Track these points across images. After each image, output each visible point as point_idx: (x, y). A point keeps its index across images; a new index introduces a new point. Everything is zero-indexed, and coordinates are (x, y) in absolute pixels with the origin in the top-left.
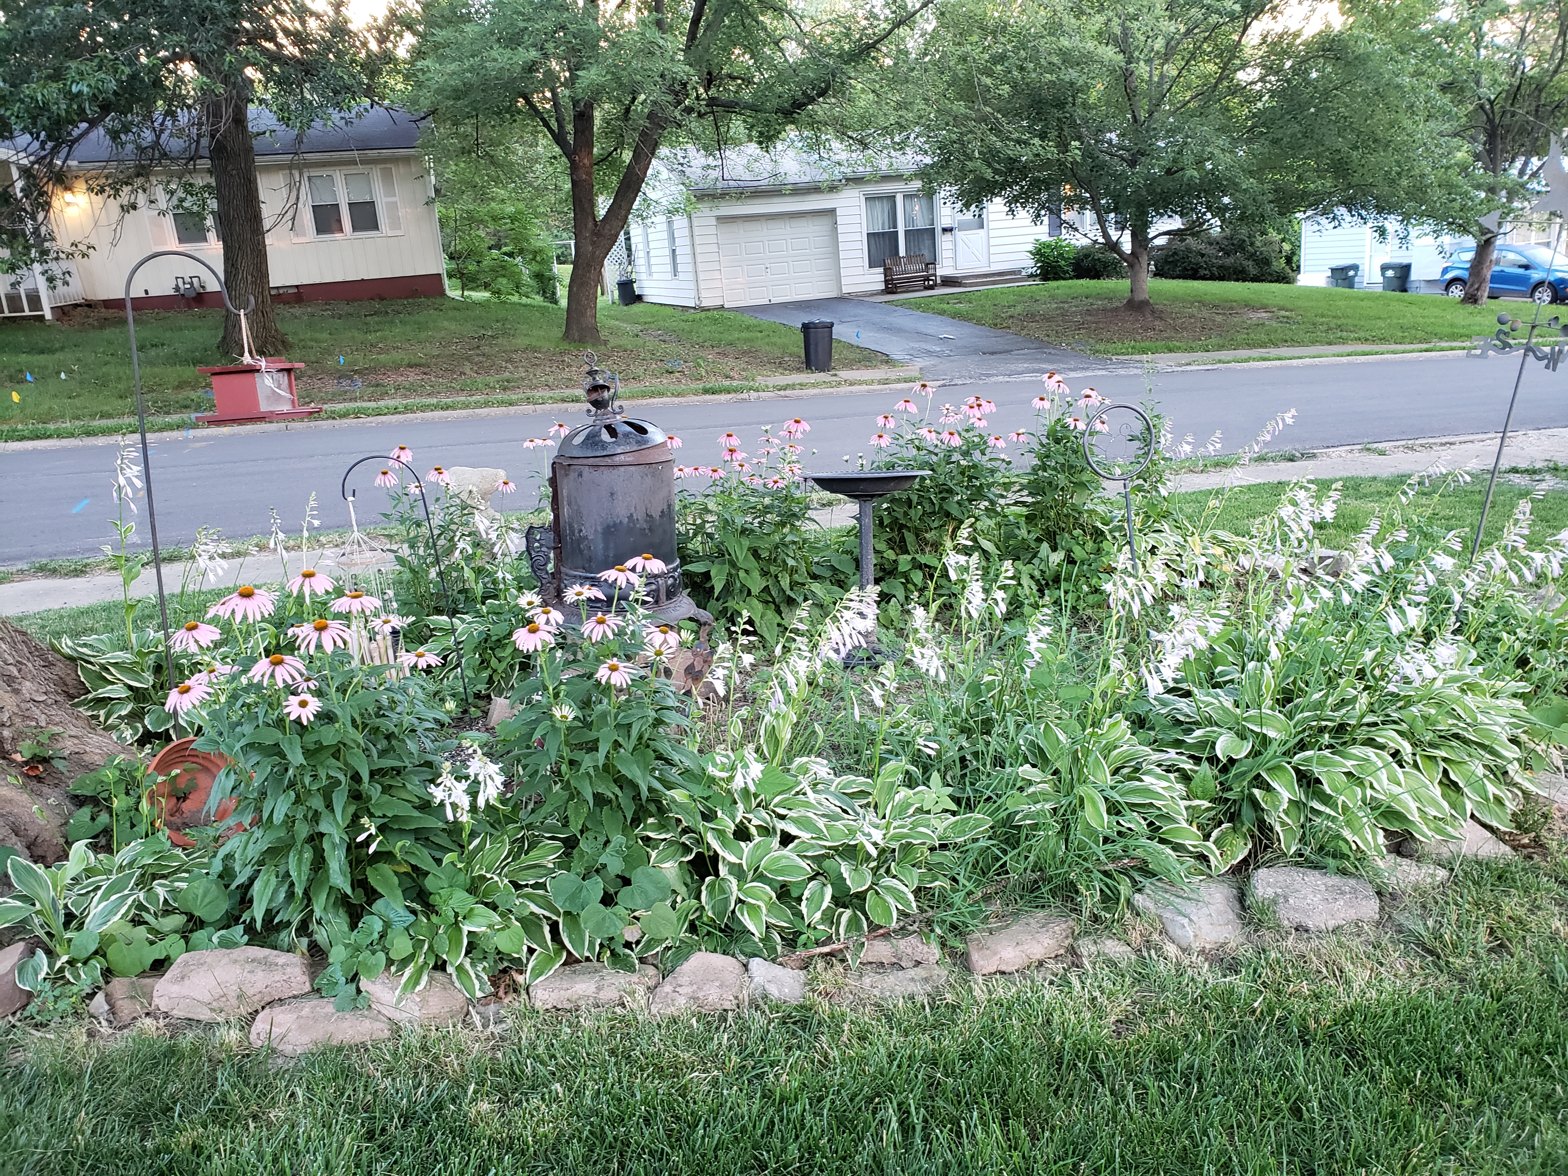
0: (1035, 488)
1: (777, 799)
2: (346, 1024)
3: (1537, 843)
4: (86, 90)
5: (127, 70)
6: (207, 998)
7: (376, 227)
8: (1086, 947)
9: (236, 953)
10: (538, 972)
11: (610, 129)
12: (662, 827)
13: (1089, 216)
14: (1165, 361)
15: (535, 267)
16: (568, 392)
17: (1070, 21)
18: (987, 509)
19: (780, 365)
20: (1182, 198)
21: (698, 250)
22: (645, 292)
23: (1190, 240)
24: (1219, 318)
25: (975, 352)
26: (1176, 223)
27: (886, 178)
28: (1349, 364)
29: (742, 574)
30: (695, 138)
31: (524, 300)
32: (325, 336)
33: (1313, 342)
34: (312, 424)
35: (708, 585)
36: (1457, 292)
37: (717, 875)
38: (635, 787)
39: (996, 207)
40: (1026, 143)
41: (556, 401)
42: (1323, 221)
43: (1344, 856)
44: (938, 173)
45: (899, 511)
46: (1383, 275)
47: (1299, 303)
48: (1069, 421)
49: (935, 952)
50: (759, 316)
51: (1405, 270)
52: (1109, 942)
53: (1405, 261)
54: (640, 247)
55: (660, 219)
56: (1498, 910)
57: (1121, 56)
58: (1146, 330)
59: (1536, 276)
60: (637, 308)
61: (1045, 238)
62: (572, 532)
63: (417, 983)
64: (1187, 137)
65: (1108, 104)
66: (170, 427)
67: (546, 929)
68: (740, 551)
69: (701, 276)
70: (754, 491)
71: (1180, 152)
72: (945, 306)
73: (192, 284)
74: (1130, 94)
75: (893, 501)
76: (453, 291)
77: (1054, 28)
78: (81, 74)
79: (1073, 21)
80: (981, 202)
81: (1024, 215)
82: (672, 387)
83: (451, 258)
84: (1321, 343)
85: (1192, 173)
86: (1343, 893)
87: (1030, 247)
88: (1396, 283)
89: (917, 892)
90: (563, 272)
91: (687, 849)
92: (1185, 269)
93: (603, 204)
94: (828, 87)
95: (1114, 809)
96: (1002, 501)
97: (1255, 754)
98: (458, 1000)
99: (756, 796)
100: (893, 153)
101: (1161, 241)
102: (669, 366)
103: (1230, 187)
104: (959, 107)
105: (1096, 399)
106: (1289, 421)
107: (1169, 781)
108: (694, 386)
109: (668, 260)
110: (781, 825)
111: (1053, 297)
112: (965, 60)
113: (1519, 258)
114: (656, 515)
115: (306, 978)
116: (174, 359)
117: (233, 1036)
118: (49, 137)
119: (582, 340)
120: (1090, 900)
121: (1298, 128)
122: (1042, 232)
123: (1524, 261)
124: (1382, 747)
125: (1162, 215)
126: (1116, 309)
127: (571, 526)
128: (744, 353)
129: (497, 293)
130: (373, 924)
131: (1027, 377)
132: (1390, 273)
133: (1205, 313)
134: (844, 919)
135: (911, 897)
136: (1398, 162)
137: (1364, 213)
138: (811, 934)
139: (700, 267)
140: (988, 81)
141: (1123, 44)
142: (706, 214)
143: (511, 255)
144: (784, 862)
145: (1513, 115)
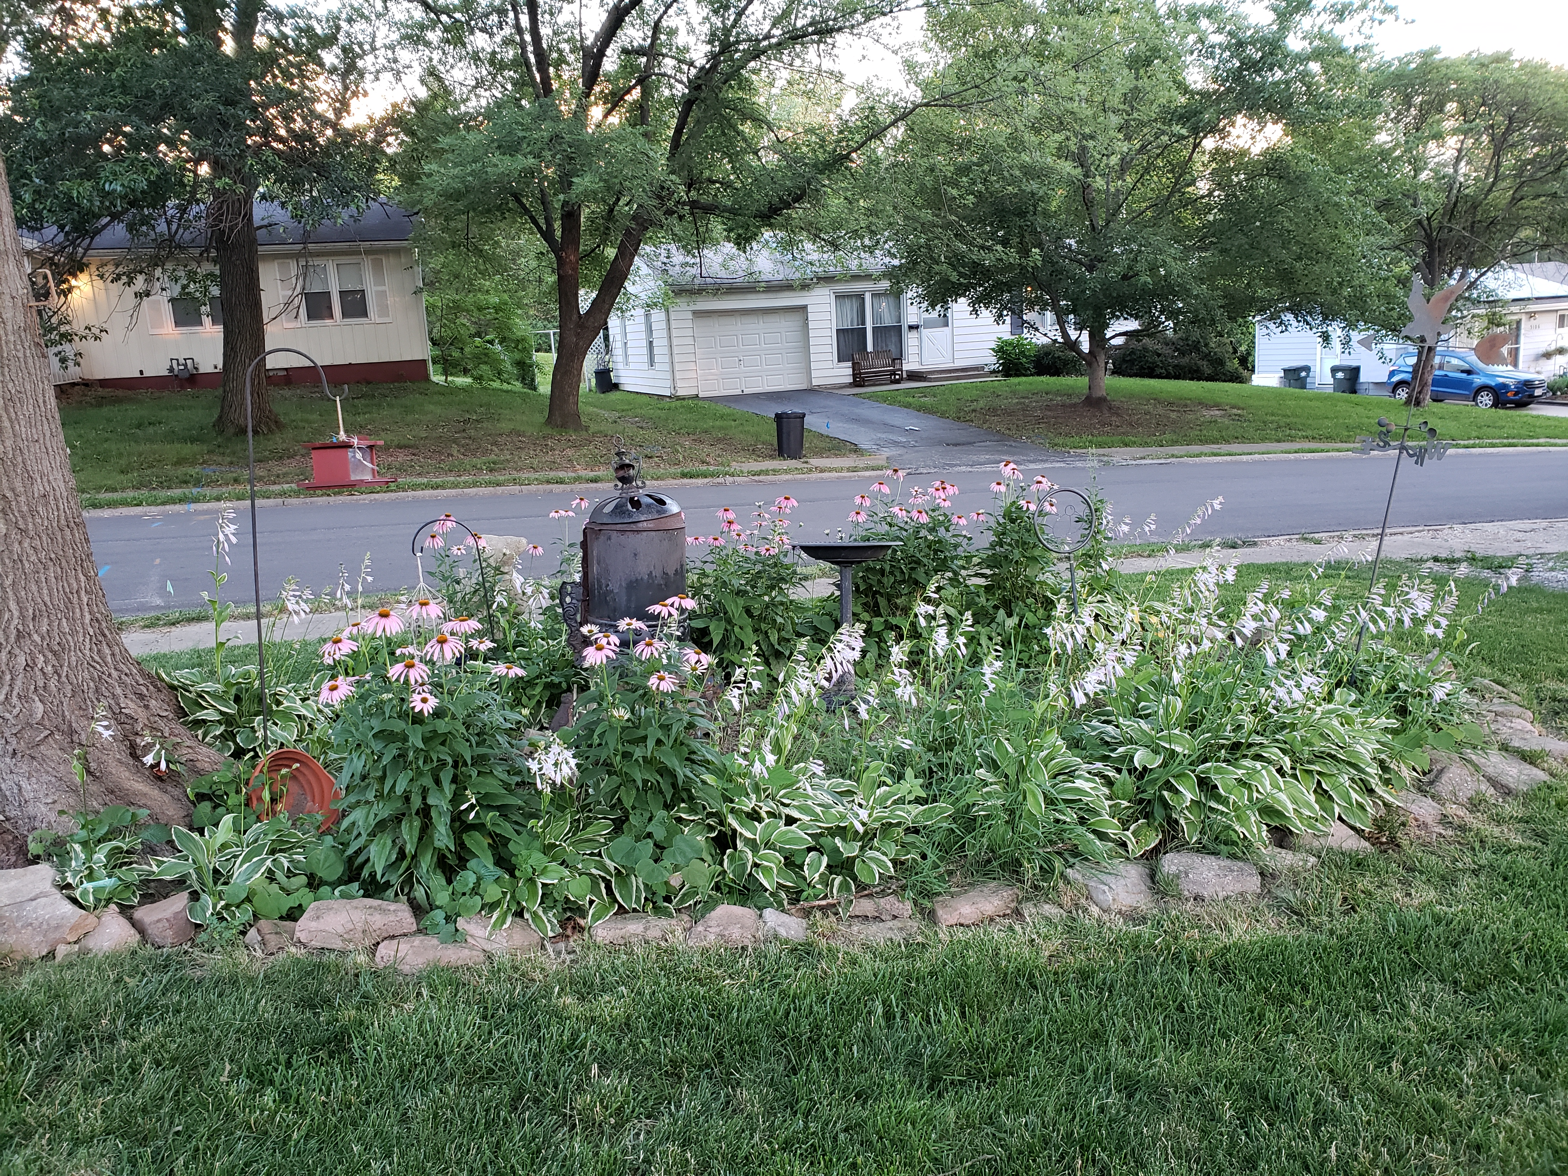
0: (993, 561)
1: (782, 793)
2: (450, 952)
3: (1393, 840)
4: (119, 188)
5: (156, 171)
6: (340, 930)
7: (365, 314)
8: (1028, 909)
9: (355, 902)
10: (596, 918)
11: (593, 229)
12: (692, 810)
13: (1049, 316)
14: (1120, 455)
15: (517, 356)
16: (552, 474)
17: (1030, 138)
18: (950, 579)
19: (753, 452)
20: (1137, 301)
21: (675, 342)
22: (622, 381)
23: (1146, 340)
24: (1173, 415)
25: (940, 443)
26: (1133, 325)
27: (856, 278)
28: (1296, 460)
29: (737, 629)
30: (677, 239)
31: (505, 386)
32: (315, 416)
33: (1263, 440)
34: (308, 500)
35: (706, 640)
36: (1402, 394)
37: (735, 848)
38: (673, 775)
39: (960, 307)
40: (990, 249)
41: (541, 482)
42: (1272, 326)
43: (1235, 843)
44: (905, 274)
45: (873, 579)
46: (1333, 376)
47: (1251, 402)
48: (1022, 503)
49: (907, 907)
50: (733, 405)
51: (1354, 372)
52: (1047, 907)
53: (1354, 364)
54: (618, 338)
55: (639, 312)
56: (1353, 885)
57: (1079, 170)
58: (1103, 426)
59: (1478, 380)
60: (613, 396)
61: (1007, 336)
62: (600, 587)
63: (504, 922)
64: (1141, 245)
65: (1068, 212)
66: (172, 501)
67: (603, 885)
68: (735, 609)
69: (677, 367)
70: (747, 560)
71: (1135, 260)
72: (911, 400)
73: (186, 365)
74: (1088, 204)
75: (868, 569)
76: (437, 378)
77: (1016, 143)
78: (115, 174)
79: (1033, 138)
80: (946, 302)
81: (987, 315)
82: (651, 471)
83: (434, 343)
84: (1270, 440)
85: (1145, 278)
86: (1232, 871)
87: (993, 345)
88: (1346, 385)
89: (894, 862)
90: (547, 360)
91: (711, 828)
92: (1142, 368)
93: (586, 298)
94: (804, 193)
95: (1050, 801)
96: (964, 573)
97: (1164, 765)
98: (536, 938)
99: (765, 790)
100: (863, 255)
101: (1119, 341)
102: (648, 452)
103: (1184, 293)
104: (927, 215)
105: (1046, 484)
106: (1217, 507)
107: (1094, 782)
108: (672, 470)
109: (645, 351)
110: (787, 811)
111: (1014, 392)
112: (932, 170)
113: (1462, 363)
114: (671, 572)
115: (413, 920)
116: (171, 437)
117: (362, 959)
118: (75, 229)
119: (564, 426)
120: (1030, 870)
121: (1244, 240)
122: (1005, 331)
123: (1466, 366)
124: (1269, 762)
125: (1118, 318)
126: (1074, 405)
127: (599, 581)
128: (719, 440)
129: (478, 379)
130: (467, 878)
131: (988, 468)
132: (1340, 375)
133: (1160, 410)
134: (837, 883)
135: (890, 864)
136: (1339, 274)
137: (1309, 318)
138: (811, 891)
139: (676, 359)
140: (955, 192)
141: (1081, 158)
142: (683, 309)
143: (491, 342)
144: (790, 835)
145: (1451, 230)
